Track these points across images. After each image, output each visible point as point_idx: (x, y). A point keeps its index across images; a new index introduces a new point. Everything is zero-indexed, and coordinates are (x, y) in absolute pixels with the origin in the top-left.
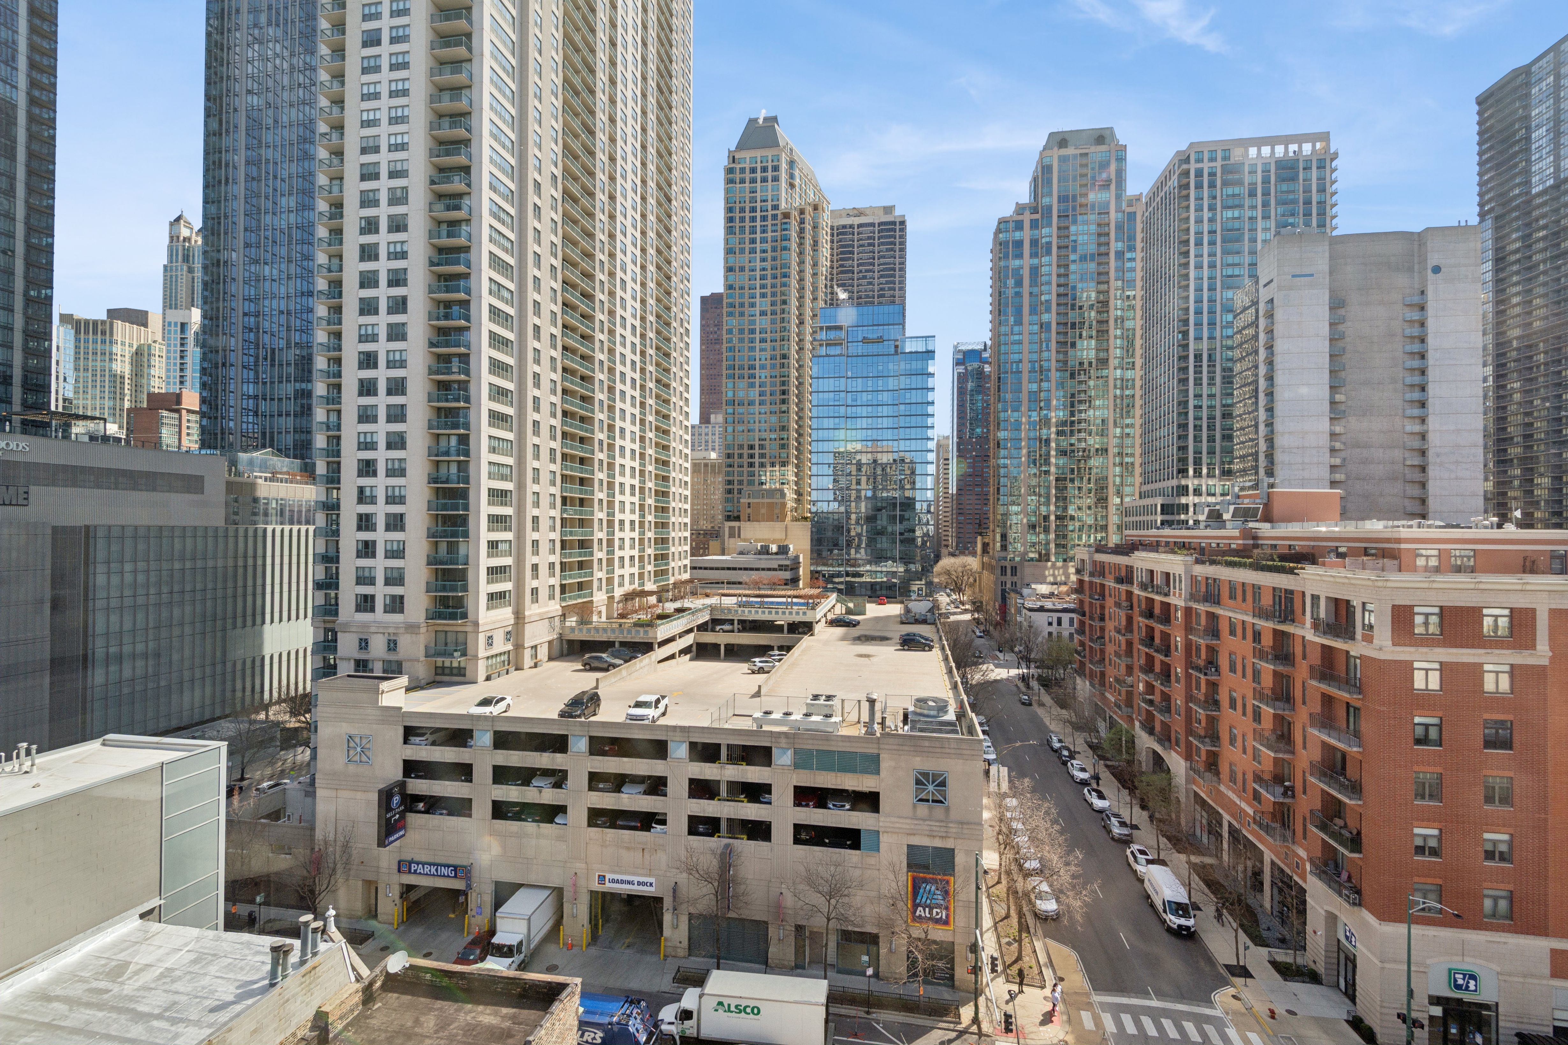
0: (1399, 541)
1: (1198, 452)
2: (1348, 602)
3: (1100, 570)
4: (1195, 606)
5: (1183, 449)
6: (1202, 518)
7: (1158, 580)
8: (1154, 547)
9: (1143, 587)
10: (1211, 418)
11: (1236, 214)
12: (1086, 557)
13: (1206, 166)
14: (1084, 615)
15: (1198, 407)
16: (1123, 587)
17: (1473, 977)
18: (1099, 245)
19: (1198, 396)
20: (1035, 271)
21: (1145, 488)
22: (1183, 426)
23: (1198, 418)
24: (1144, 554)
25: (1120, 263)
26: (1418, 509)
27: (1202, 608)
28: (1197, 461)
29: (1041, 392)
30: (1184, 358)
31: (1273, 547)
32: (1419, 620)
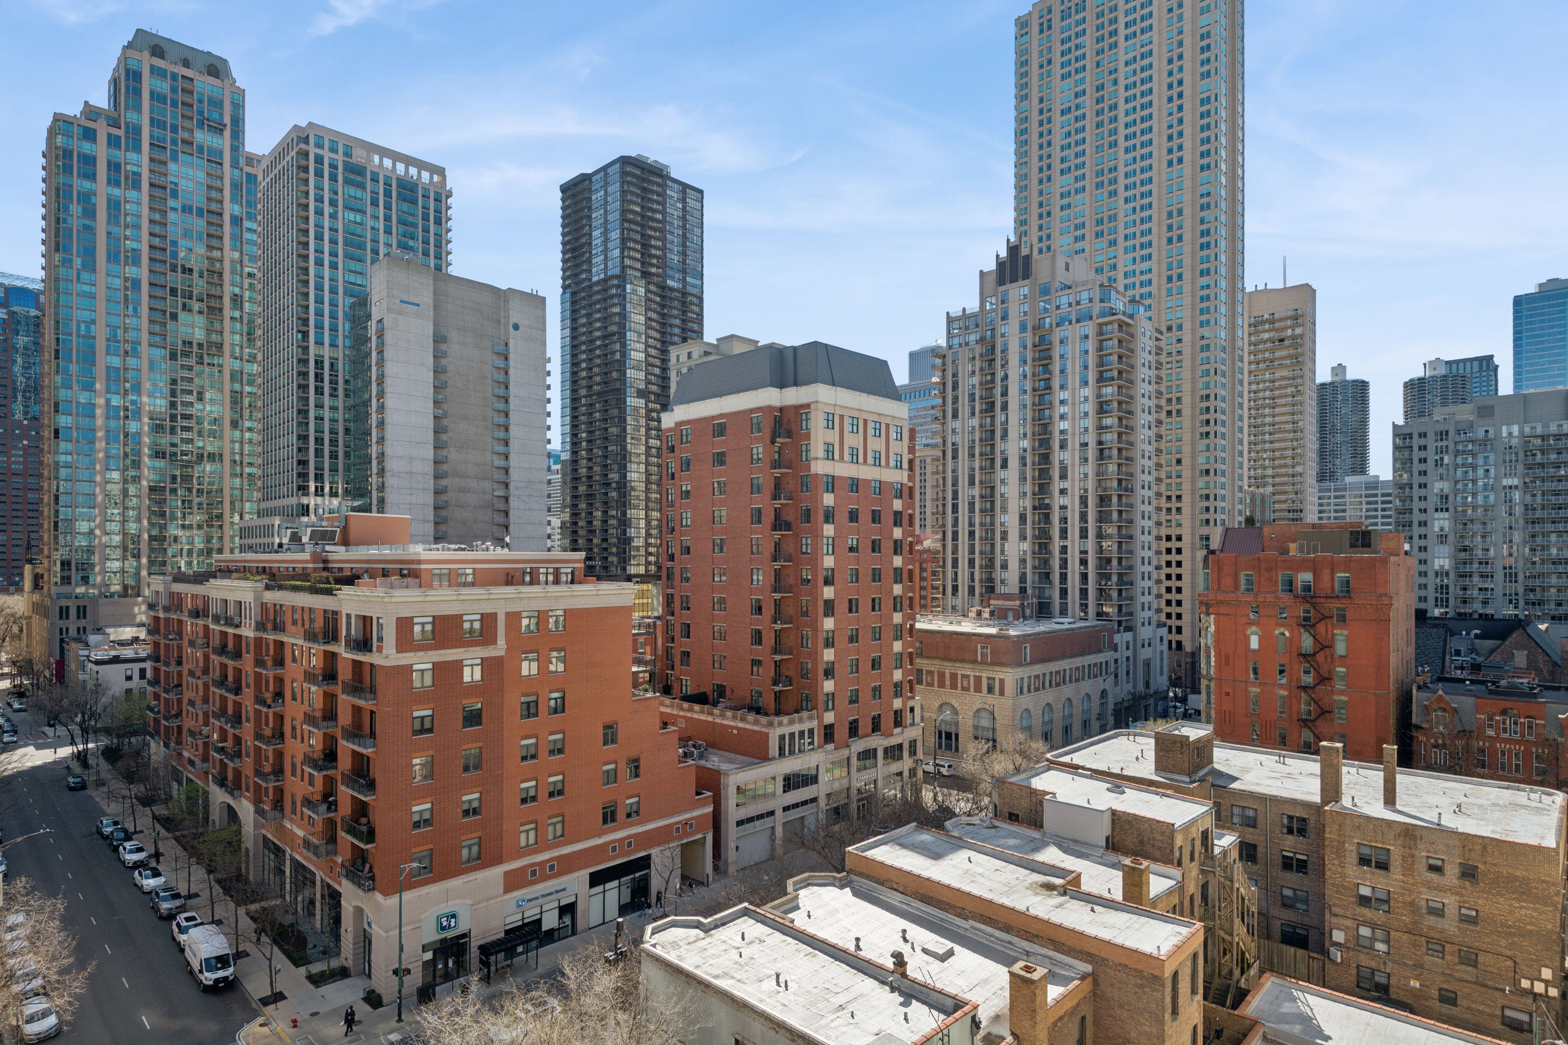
1: (319, 468)
3: (176, 603)
4: (264, 635)
5: (303, 463)
6: (285, 541)
7: (231, 611)
8: (226, 572)
9: (218, 619)
10: (333, 432)
12: (161, 589)
13: (327, 155)
14: (158, 662)
15: (320, 419)
16: (200, 623)
17: (453, 916)
19: (319, 406)
20: (114, 205)
21: (264, 505)
22: (303, 438)
23: (319, 431)
24: (226, 582)
25: (237, 231)
27: (270, 637)
28: (319, 478)
29: (126, 369)
30: (304, 362)
31: (340, 570)
32: (417, 629)
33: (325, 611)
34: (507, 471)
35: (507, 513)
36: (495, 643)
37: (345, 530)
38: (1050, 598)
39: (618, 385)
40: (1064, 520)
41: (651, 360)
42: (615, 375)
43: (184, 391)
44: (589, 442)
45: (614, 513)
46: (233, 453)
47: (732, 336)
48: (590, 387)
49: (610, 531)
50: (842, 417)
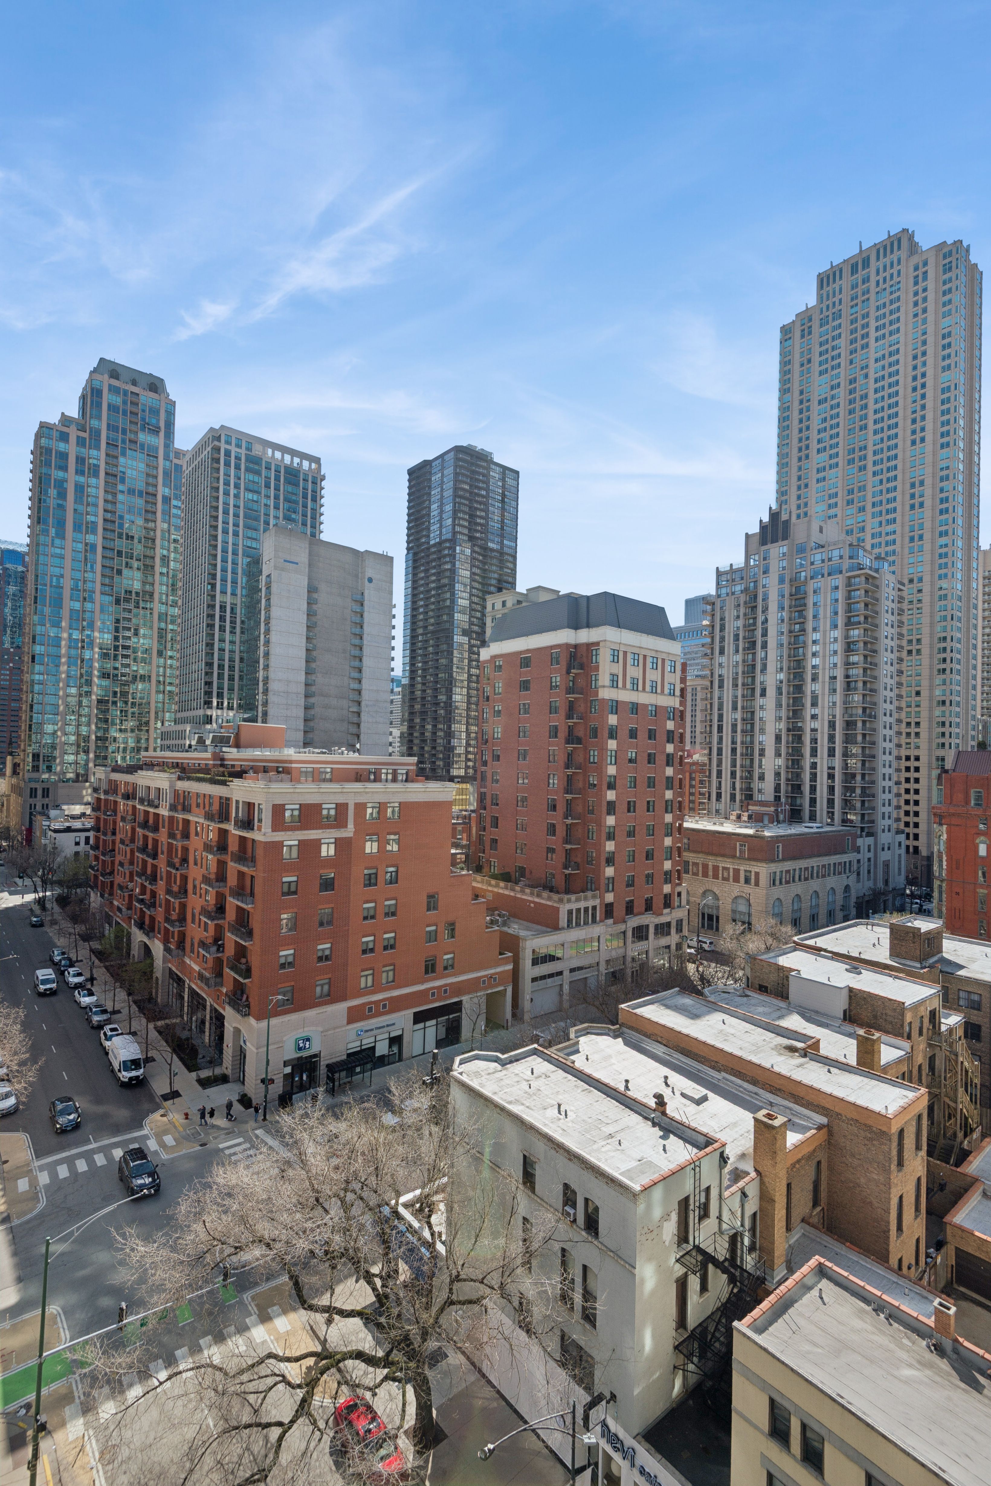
1: (220, 687)
2: (253, 804)
3: (113, 788)
4: (175, 814)
5: (209, 684)
6: (194, 743)
7: (153, 795)
8: (150, 766)
9: (143, 801)
10: (231, 660)
11: (255, 498)
12: (103, 777)
13: (234, 449)
14: (99, 832)
15: (222, 650)
16: (130, 803)
17: (308, 1040)
18: (147, 484)
19: (222, 640)
20: (80, 489)
21: (179, 715)
22: (210, 665)
23: (221, 659)
24: (150, 773)
25: (167, 507)
27: (180, 816)
28: (220, 695)
29: (84, 611)
30: (212, 607)
31: (233, 766)
32: (288, 814)
33: (221, 798)
34: (359, 692)
35: (358, 725)
36: (346, 826)
37: (237, 736)
38: (801, 806)
39: (447, 626)
40: (814, 741)
41: (474, 606)
42: (445, 618)
43: (124, 628)
44: (424, 670)
45: (441, 726)
46: (158, 675)
47: (539, 587)
48: (425, 627)
49: (439, 741)
50: (625, 653)
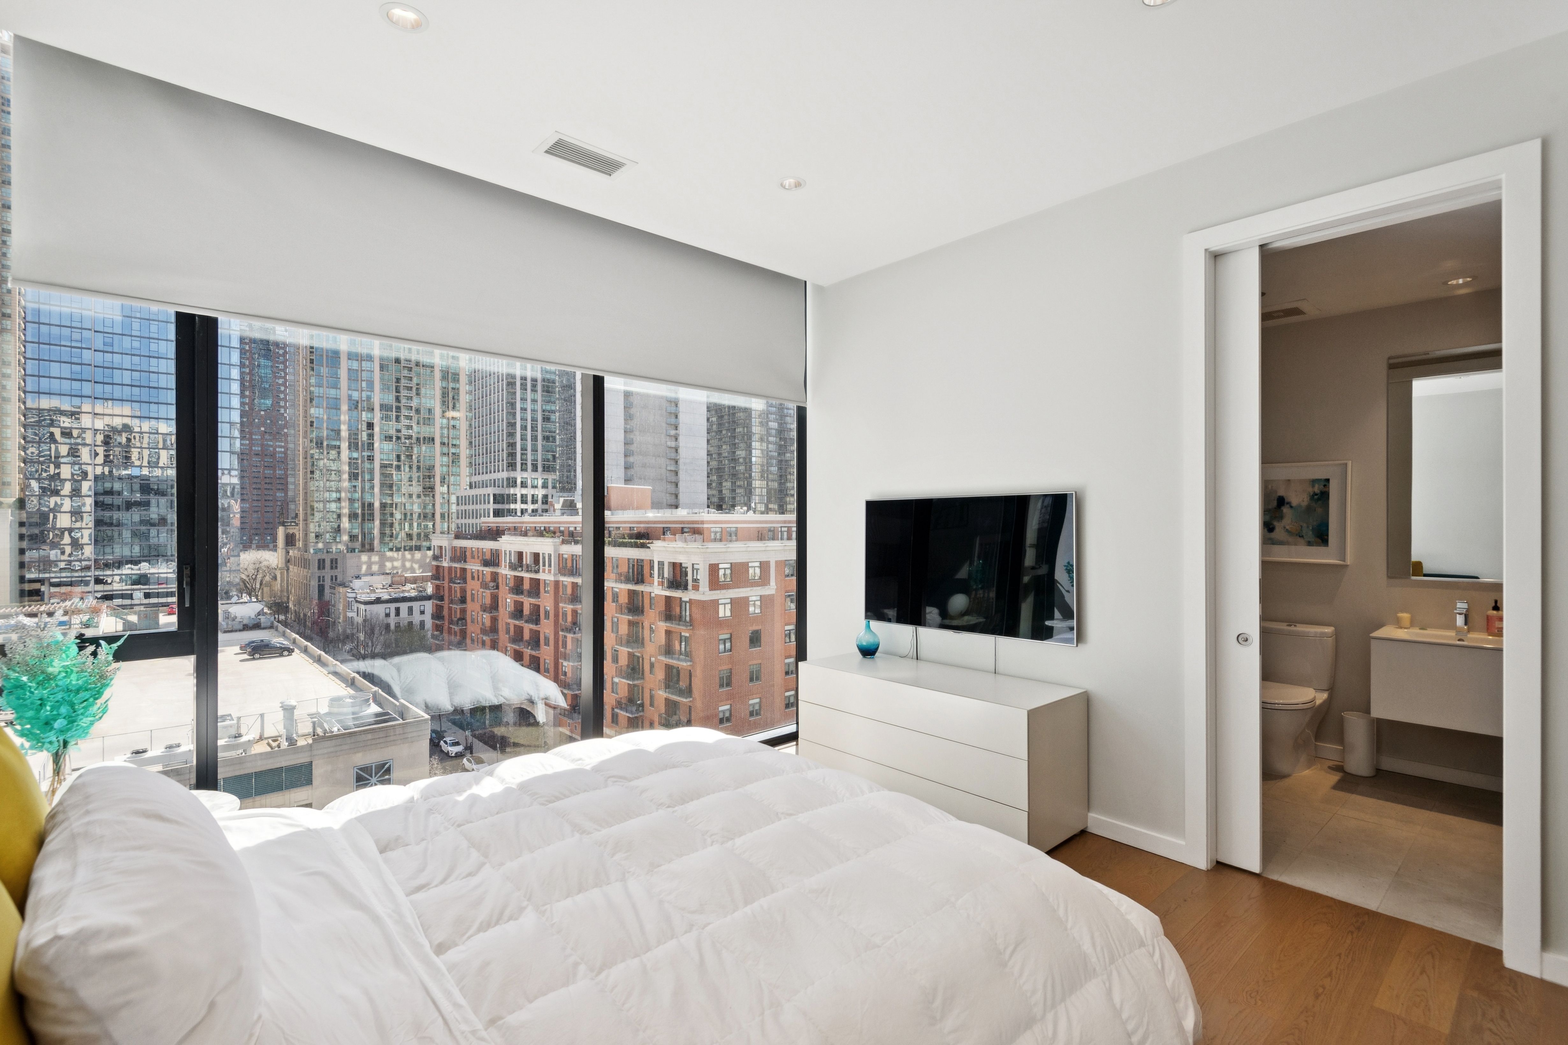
0: (702, 522)
1: (524, 449)
2: (681, 564)
3: (461, 555)
4: (562, 578)
5: (512, 445)
7: (528, 560)
9: (513, 567)
10: (534, 420)
12: (445, 544)
14: (441, 599)
15: (524, 410)
16: (487, 570)
19: (523, 399)
21: (475, 479)
22: (511, 425)
23: (523, 419)
26: (672, 500)
27: (567, 580)
28: (524, 457)
29: (362, 370)
33: (629, 560)
34: (677, 450)
36: (769, 584)
46: (442, 436)
